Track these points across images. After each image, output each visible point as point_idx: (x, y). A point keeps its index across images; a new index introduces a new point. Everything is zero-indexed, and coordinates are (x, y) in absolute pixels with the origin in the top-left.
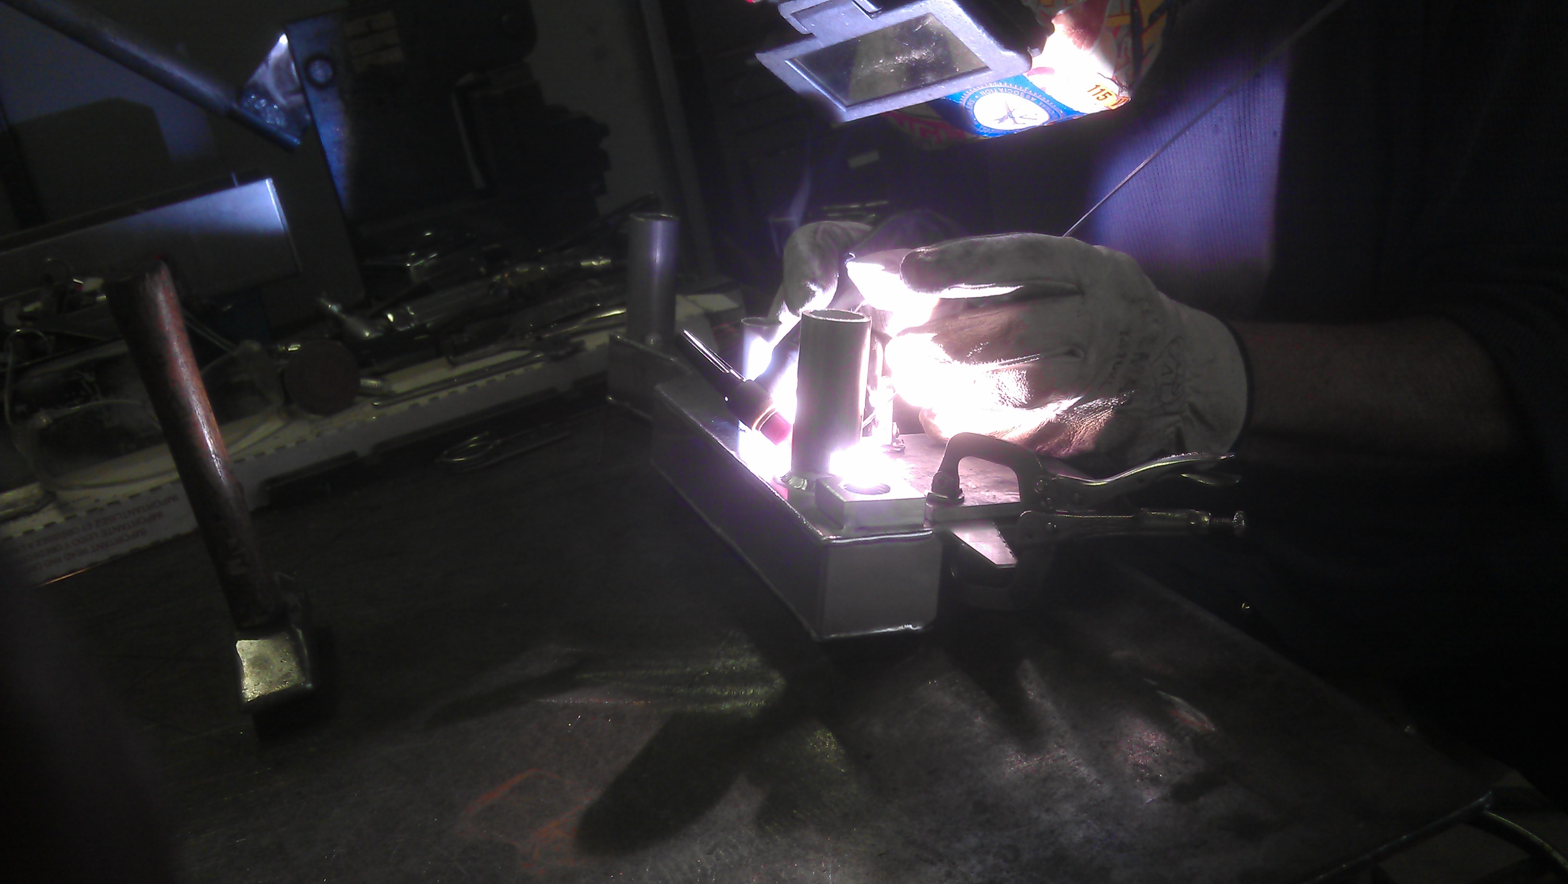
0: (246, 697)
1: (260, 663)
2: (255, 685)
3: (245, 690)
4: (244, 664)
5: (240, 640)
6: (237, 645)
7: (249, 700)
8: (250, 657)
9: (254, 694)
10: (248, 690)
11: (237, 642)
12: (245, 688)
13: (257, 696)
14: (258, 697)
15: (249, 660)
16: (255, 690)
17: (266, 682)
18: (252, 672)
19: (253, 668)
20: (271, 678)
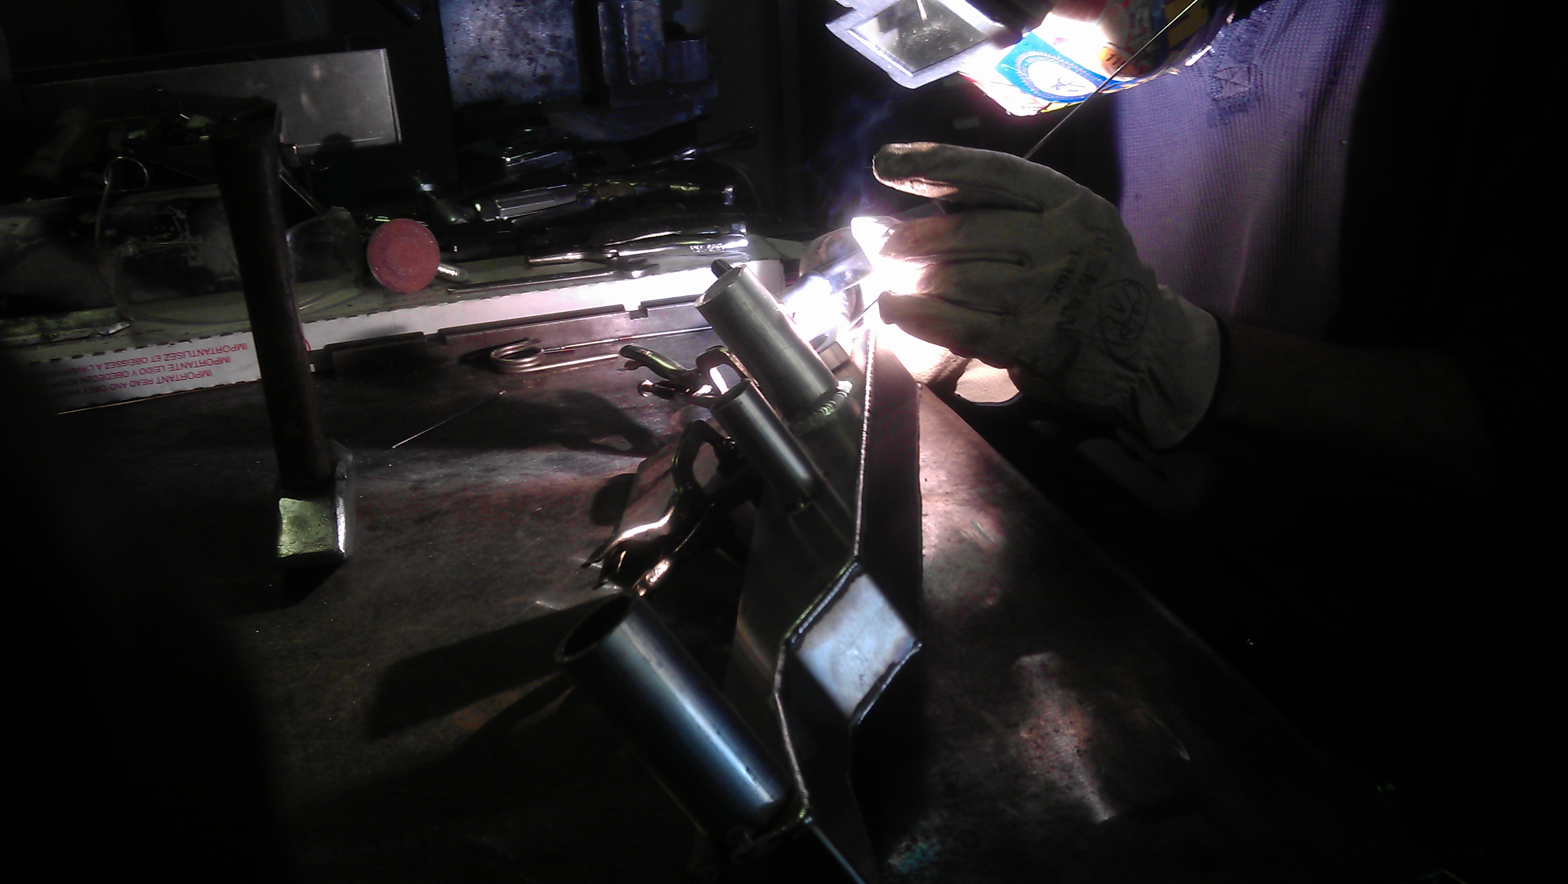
0: (280, 553)
1: (299, 522)
2: (291, 543)
3: (281, 546)
4: (284, 521)
5: (284, 497)
6: (280, 502)
7: (283, 556)
8: (291, 515)
9: (289, 551)
10: (283, 547)
11: (280, 499)
12: (281, 544)
13: (291, 553)
14: (292, 555)
15: (289, 518)
16: (290, 548)
17: (302, 543)
18: (290, 530)
19: (292, 526)
20: (306, 539)
